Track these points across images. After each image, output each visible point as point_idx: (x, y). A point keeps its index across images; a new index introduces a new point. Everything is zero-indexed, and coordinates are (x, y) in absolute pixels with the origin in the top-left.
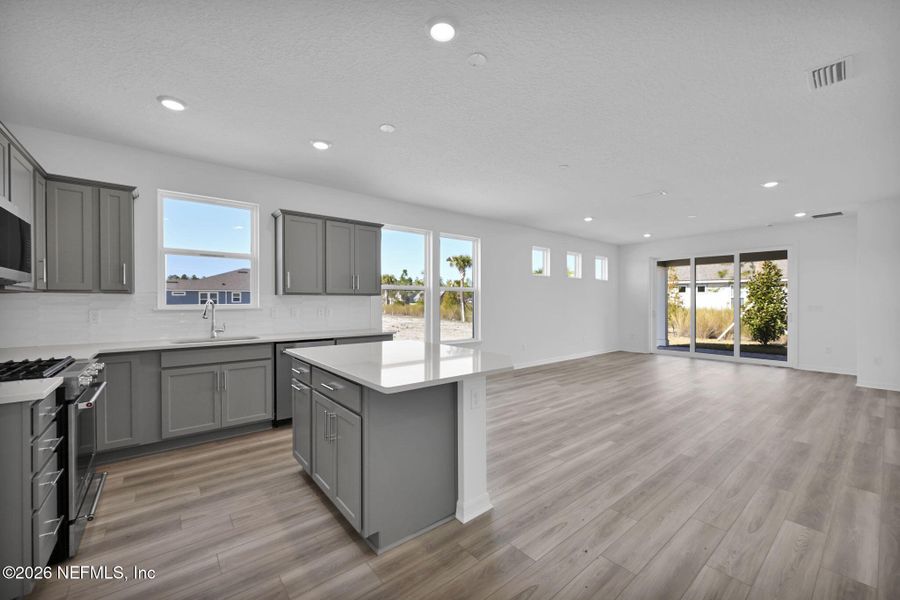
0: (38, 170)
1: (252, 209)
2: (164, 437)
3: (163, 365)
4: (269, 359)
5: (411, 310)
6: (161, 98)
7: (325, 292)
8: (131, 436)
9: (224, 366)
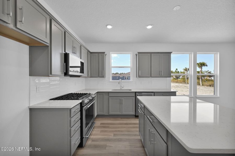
0: (88, 51)
1: (131, 54)
2: (110, 114)
3: (109, 96)
4: (134, 97)
5: (179, 81)
6: (107, 26)
7: (151, 77)
8: (103, 112)
9: (123, 97)
